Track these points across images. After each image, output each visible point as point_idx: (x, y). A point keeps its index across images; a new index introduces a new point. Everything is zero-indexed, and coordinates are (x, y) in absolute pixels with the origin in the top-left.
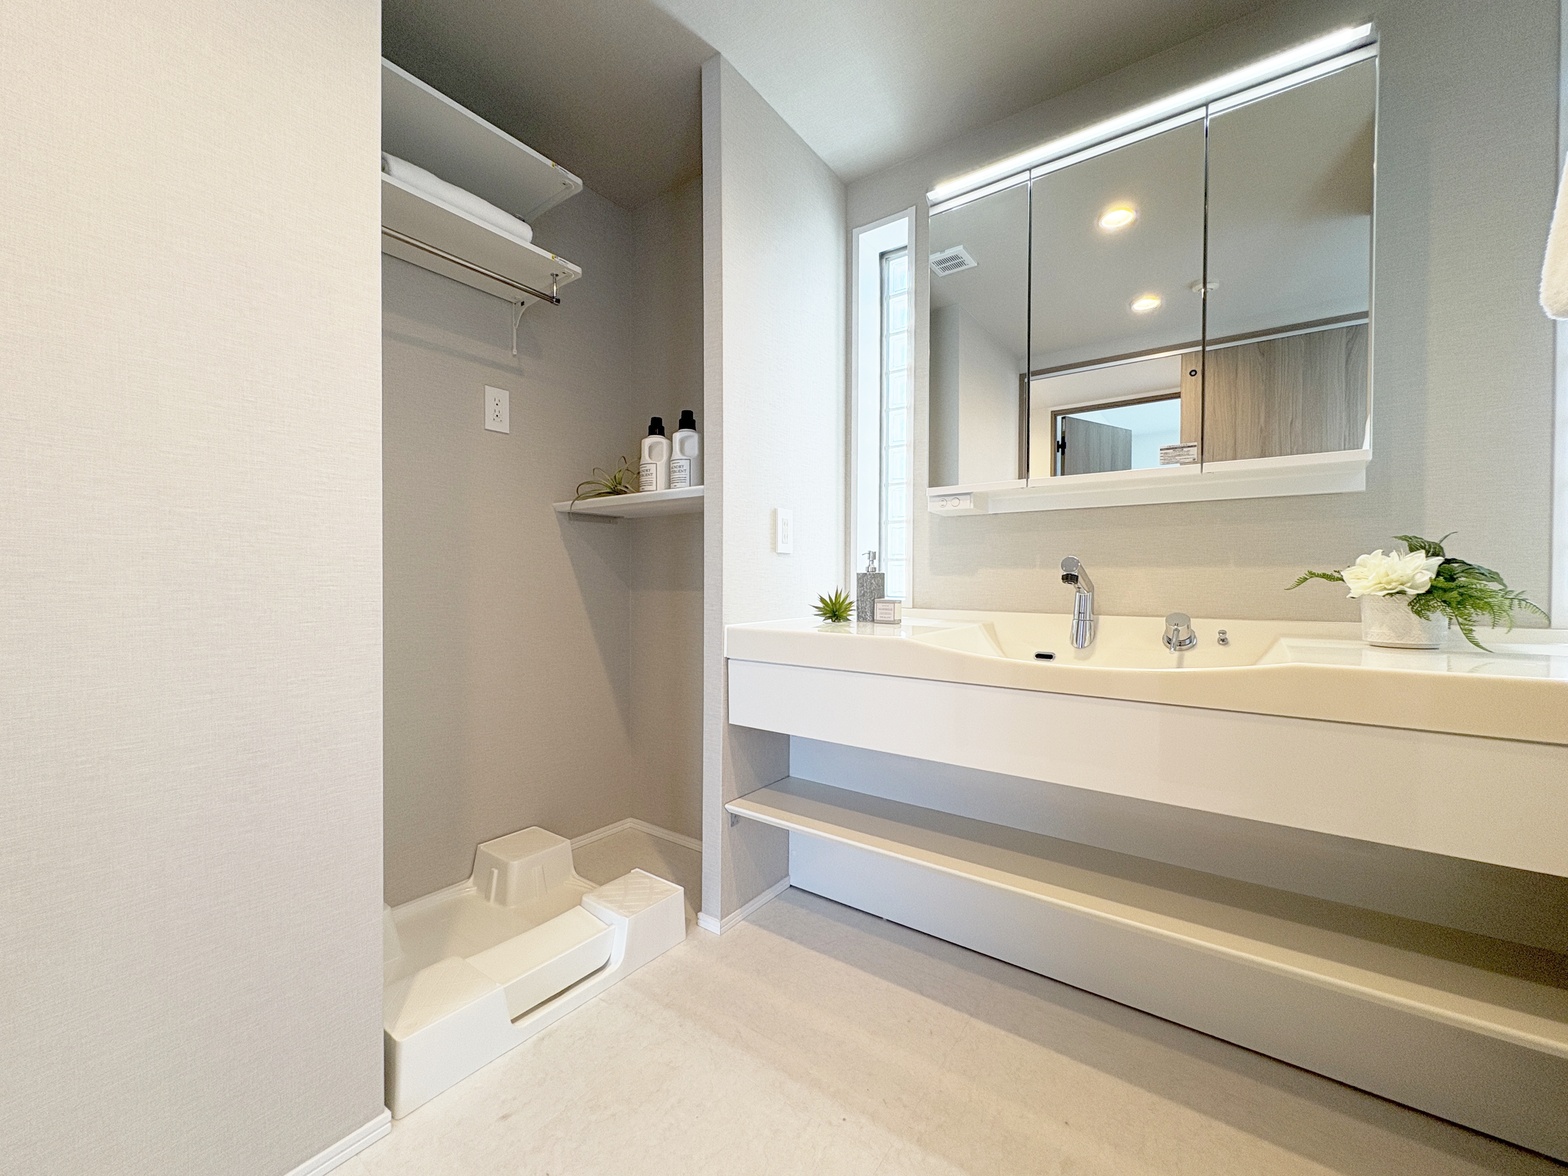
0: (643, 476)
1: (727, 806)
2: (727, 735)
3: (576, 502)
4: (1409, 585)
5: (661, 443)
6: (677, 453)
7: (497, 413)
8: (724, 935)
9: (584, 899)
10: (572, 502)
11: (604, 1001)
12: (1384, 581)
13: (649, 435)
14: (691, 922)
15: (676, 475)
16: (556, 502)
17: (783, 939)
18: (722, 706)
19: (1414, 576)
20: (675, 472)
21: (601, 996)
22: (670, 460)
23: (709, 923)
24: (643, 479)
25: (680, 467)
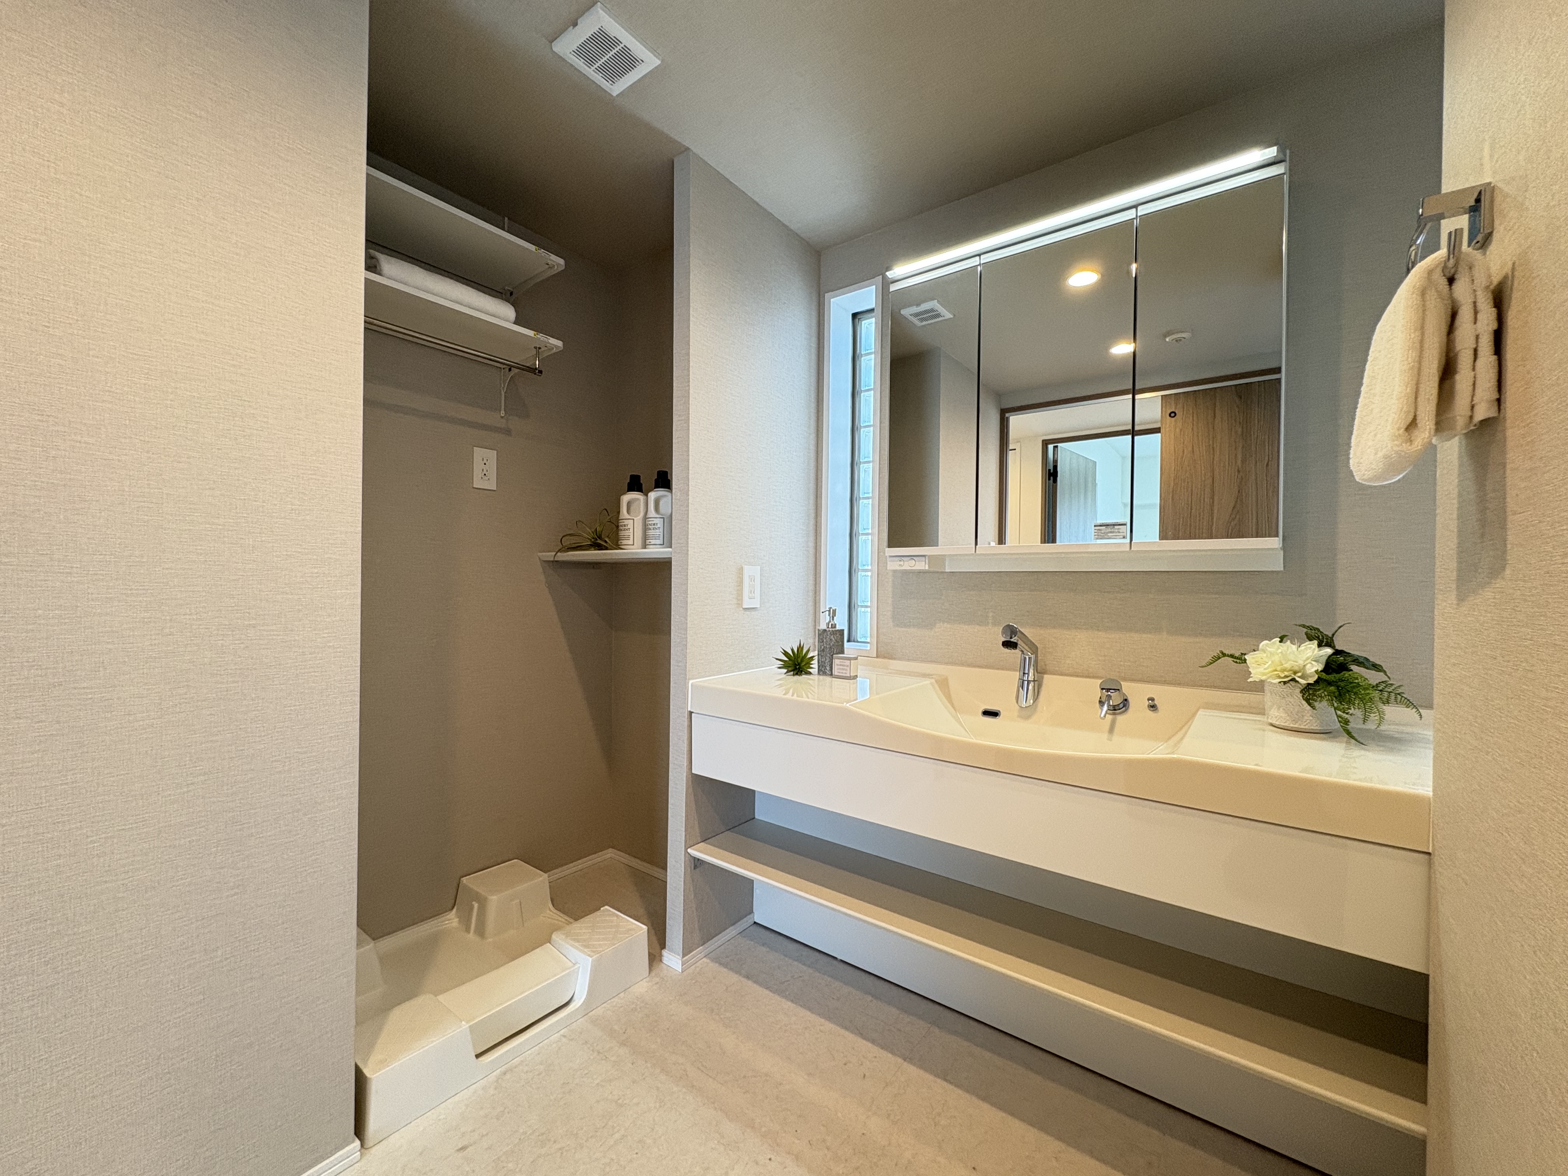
0: (621, 530)
1: (689, 850)
2: (690, 783)
3: (559, 554)
4: (1299, 674)
5: (638, 499)
6: (652, 512)
7: (485, 472)
8: (685, 973)
9: (554, 936)
10: (554, 553)
11: (564, 1036)
12: (1279, 668)
13: (629, 491)
14: (654, 958)
15: (651, 533)
16: (540, 552)
17: (740, 978)
18: (686, 756)
19: (1304, 666)
20: (650, 529)
21: (562, 1032)
22: (645, 518)
23: (672, 960)
24: (622, 533)
25: (654, 524)
